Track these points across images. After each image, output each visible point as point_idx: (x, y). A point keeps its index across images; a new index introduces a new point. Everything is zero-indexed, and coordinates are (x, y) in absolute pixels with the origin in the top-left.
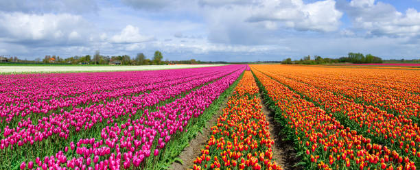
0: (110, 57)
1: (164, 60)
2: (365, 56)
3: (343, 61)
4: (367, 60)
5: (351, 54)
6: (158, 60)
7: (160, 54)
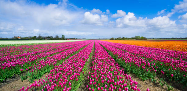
0: (45, 37)
1: (65, 38)
2: (141, 37)
3: (133, 39)
4: (141, 38)
5: (136, 36)
6: (63, 38)
7: (64, 36)
